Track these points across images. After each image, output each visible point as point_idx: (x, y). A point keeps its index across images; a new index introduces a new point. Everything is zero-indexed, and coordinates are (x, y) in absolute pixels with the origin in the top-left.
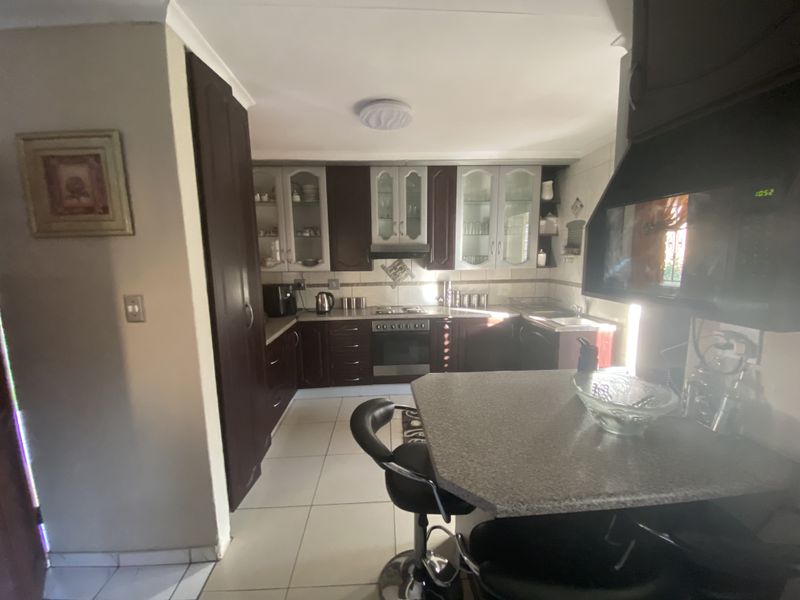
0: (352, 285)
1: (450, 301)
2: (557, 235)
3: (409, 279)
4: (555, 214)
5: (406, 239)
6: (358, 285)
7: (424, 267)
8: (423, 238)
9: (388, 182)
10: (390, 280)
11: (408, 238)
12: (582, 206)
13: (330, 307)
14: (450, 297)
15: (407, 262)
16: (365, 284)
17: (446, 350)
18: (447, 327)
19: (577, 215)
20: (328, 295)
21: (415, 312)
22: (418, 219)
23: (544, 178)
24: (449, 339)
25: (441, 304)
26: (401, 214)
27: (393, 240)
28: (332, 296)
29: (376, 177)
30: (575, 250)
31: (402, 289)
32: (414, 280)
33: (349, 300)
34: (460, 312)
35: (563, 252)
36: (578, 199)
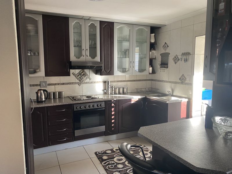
0: (55, 84)
1: (110, 92)
2: (155, 59)
3: (88, 80)
4: (154, 49)
5: (89, 58)
6: (58, 84)
7: (96, 74)
8: (98, 59)
9: (79, 27)
10: (77, 81)
11: (90, 58)
12: (168, 46)
13: (46, 98)
14: (110, 89)
15: (87, 71)
16: (63, 84)
17: (113, 117)
18: (113, 105)
19: (165, 50)
20: (44, 91)
21: (96, 98)
22: (95, 48)
23: (152, 33)
24: (114, 111)
25: (105, 93)
26: (86, 45)
27: (82, 59)
28: (46, 91)
29: (72, 24)
30: (166, 66)
31: (84, 86)
32: (91, 81)
33: (54, 93)
34: (119, 97)
35: (159, 67)
36: (166, 43)
